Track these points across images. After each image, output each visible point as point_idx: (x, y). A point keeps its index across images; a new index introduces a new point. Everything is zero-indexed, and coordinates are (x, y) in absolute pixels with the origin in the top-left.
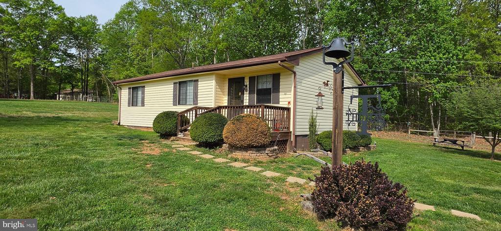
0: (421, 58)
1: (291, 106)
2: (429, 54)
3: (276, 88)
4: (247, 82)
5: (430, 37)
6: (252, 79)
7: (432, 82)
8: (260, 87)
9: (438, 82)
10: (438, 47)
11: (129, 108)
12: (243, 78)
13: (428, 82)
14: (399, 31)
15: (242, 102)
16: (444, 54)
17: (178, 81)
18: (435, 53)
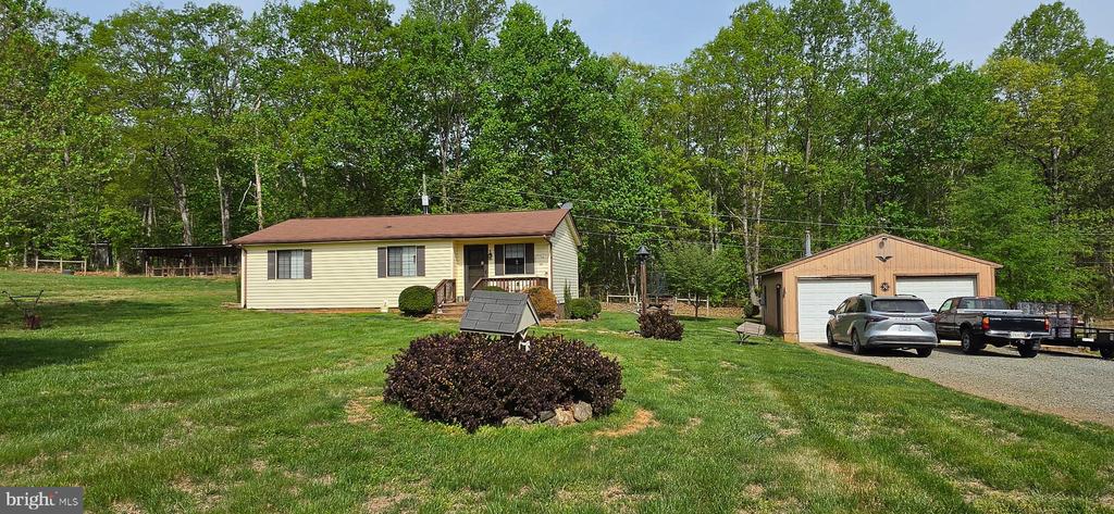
0: (614, 197)
1: (549, 277)
2: (623, 195)
3: (531, 259)
4: (492, 250)
5: (622, 173)
6: (498, 248)
7: (628, 231)
8: (509, 256)
9: (634, 232)
10: (633, 187)
11: (273, 281)
12: (487, 246)
13: (623, 231)
14: (587, 161)
15: (487, 272)
16: (639, 196)
17: (386, 245)
18: (630, 194)
